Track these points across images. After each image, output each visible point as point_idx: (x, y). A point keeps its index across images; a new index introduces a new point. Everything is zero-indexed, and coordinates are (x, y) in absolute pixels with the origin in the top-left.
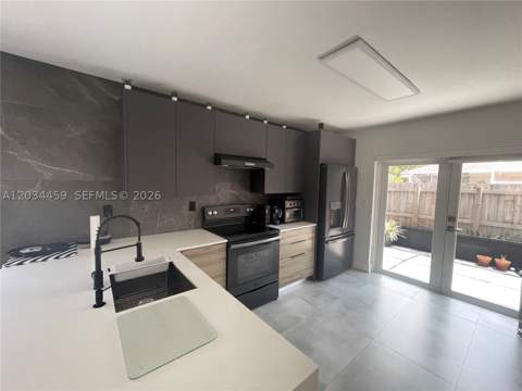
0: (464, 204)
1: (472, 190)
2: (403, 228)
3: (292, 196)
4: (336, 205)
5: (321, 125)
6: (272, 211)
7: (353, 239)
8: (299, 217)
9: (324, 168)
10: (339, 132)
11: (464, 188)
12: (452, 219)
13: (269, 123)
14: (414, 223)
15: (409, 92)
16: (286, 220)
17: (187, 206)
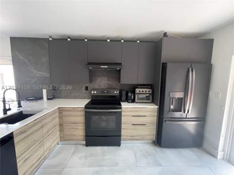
6: (127, 94)
9: (164, 66)
13: (124, 41)
16: (136, 101)
17: (84, 88)
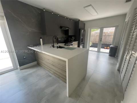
0: (103, 38)
1: (105, 35)
2: (93, 43)
3: (74, 36)
4: (82, 38)
5: (79, 20)
6: (70, 39)
7: (84, 45)
8: (75, 40)
9: (80, 30)
10: (82, 22)
11: (103, 34)
12: (101, 39)
13: (69, 19)
14: (94, 42)
15: (97, 14)
16: (73, 41)
